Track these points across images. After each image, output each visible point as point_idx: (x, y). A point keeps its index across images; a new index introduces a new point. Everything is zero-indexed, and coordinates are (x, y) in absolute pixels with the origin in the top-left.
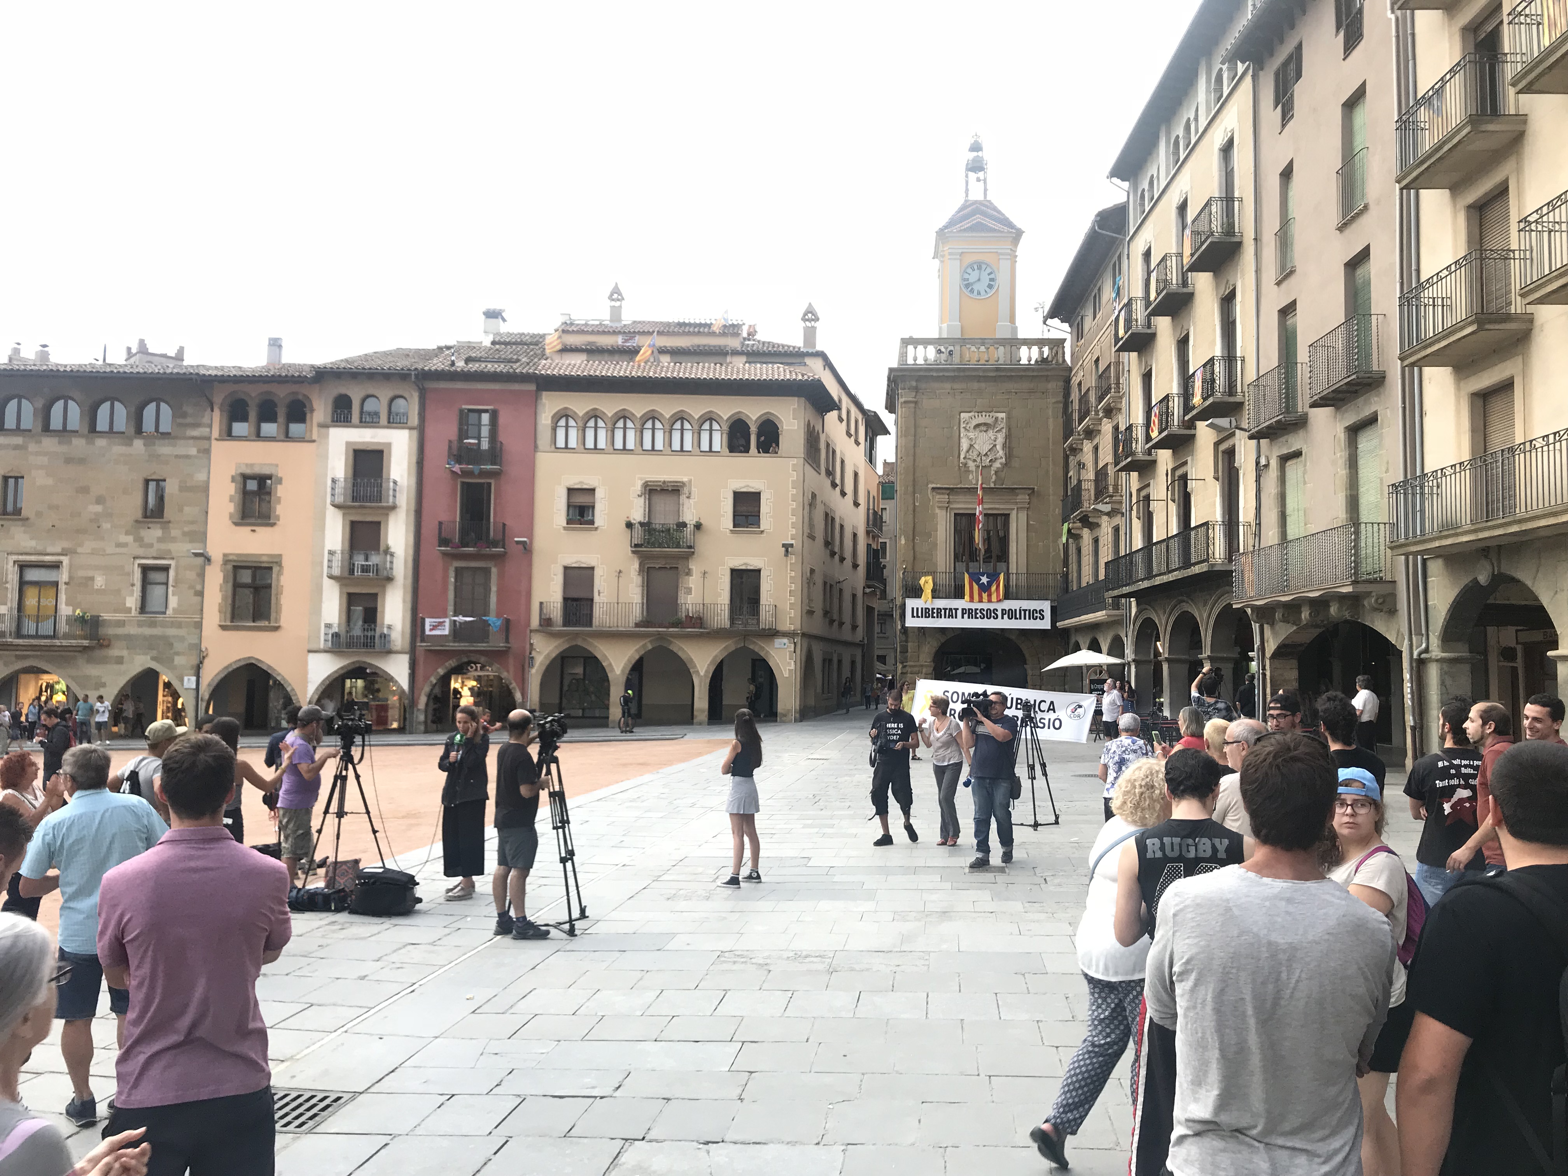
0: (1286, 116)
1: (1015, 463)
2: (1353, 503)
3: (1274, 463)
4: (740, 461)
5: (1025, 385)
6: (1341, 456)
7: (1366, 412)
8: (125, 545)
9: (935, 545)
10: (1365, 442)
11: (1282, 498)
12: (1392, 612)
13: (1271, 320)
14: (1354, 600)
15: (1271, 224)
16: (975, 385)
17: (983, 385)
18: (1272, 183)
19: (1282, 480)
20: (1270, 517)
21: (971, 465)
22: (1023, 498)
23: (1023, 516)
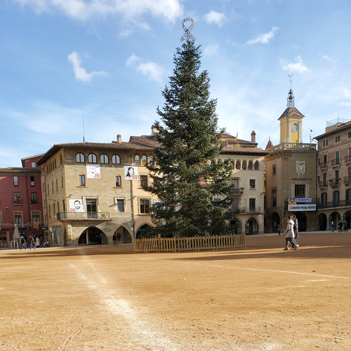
1: (307, 173)
4: (251, 172)
5: (308, 154)
8: (113, 194)
9: (291, 192)
16: (299, 154)
21: (298, 173)
22: (308, 181)
23: (308, 185)
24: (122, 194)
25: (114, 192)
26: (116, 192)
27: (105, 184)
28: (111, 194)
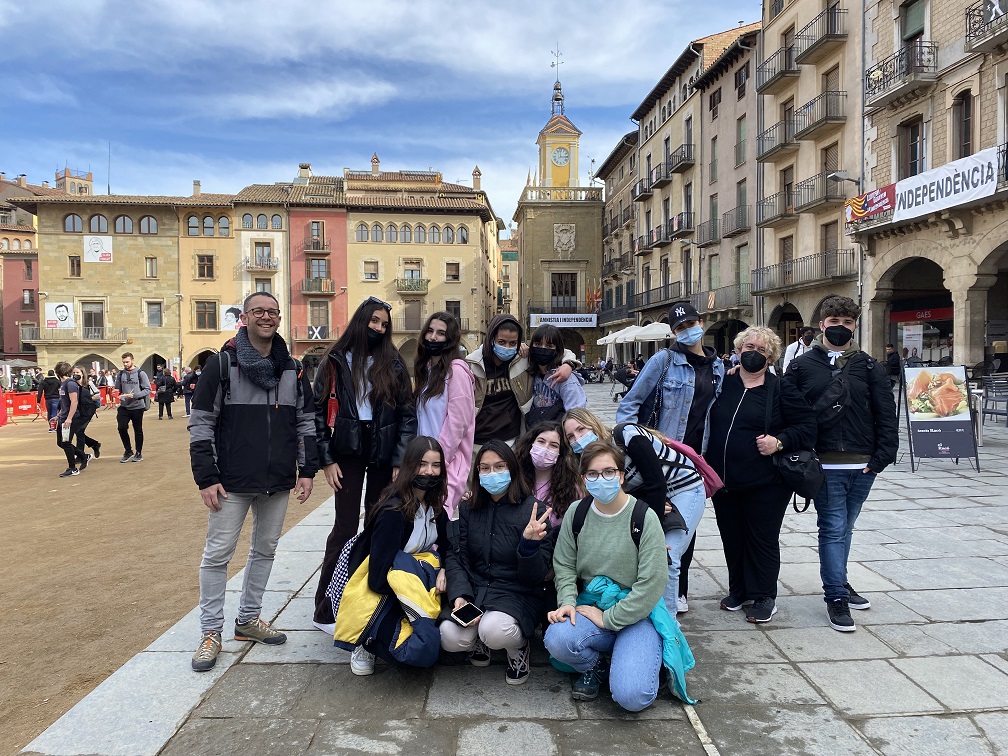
0: (715, 115)
1: (580, 248)
2: (738, 275)
3: (707, 257)
4: (449, 248)
5: (584, 210)
6: (734, 257)
7: (744, 242)
8: (138, 291)
10: (743, 252)
11: (710, 272)
12: (751, 316)
13: (707, 200)
14: (738, 312)
15: (708, 161)
16: (561, 210)
17: (564, 210)
18: (708, 143)
19: (710, 265)
20: (705, 280)
21: (559, 249)
22: (583, 265)
23: (583, 274)
24: (158, 292)
25: (140, 288)
26: (144, 289)
27: (122, 273)
28: (134, 291)
